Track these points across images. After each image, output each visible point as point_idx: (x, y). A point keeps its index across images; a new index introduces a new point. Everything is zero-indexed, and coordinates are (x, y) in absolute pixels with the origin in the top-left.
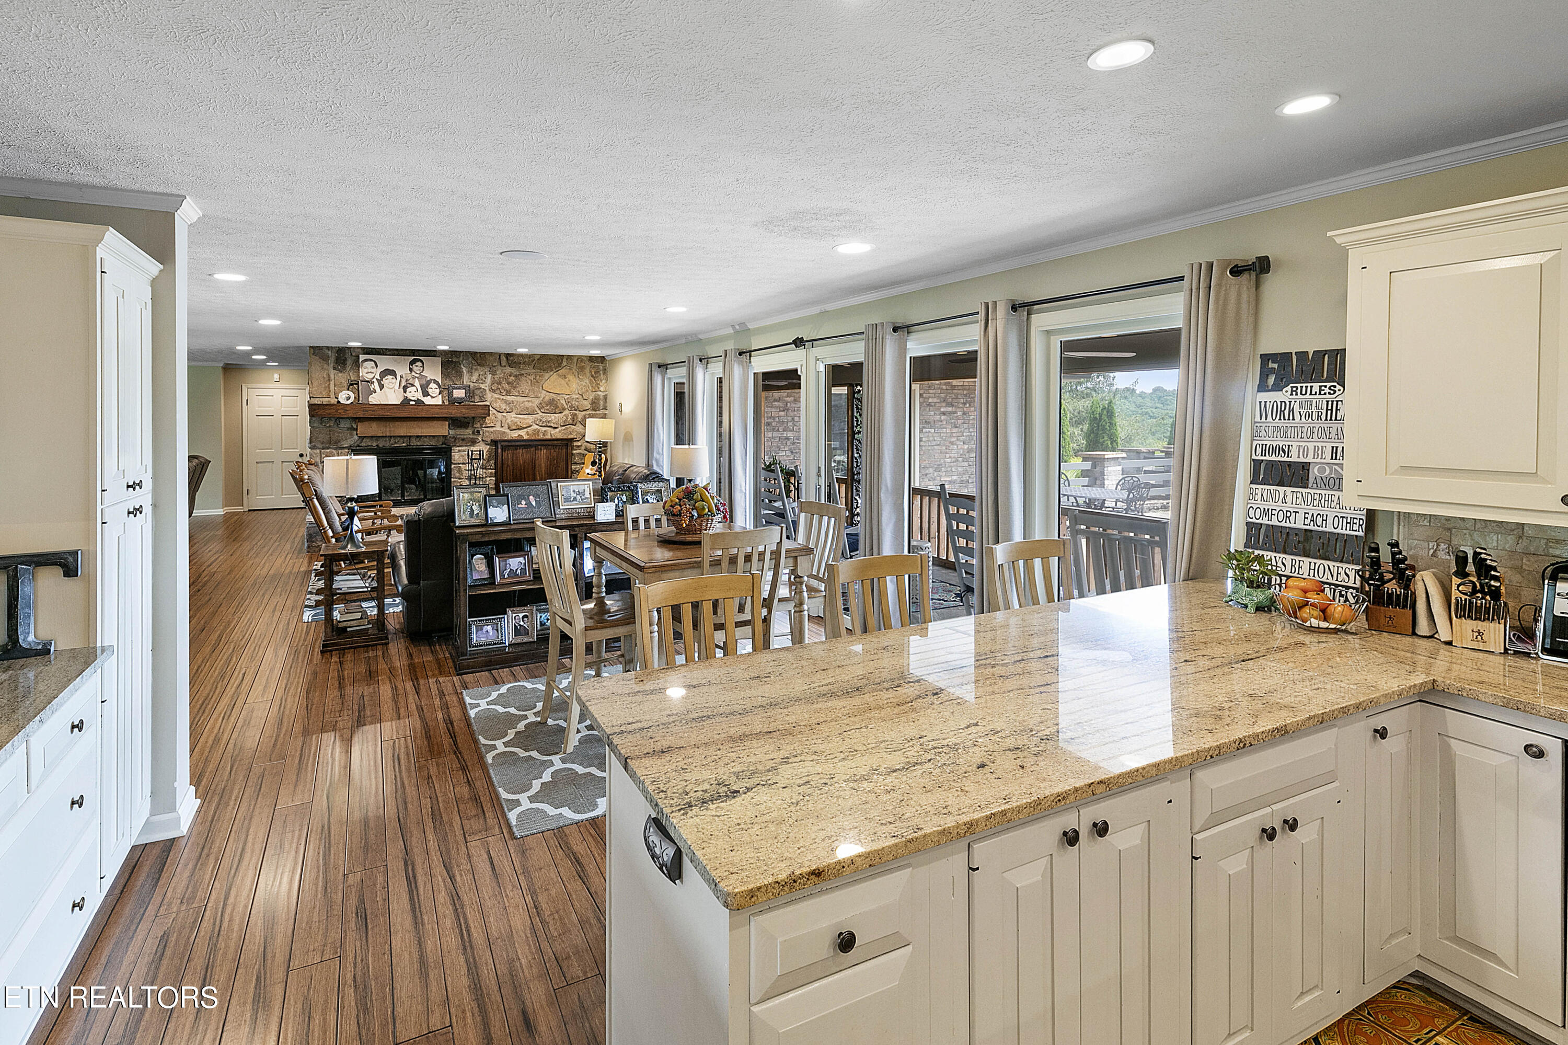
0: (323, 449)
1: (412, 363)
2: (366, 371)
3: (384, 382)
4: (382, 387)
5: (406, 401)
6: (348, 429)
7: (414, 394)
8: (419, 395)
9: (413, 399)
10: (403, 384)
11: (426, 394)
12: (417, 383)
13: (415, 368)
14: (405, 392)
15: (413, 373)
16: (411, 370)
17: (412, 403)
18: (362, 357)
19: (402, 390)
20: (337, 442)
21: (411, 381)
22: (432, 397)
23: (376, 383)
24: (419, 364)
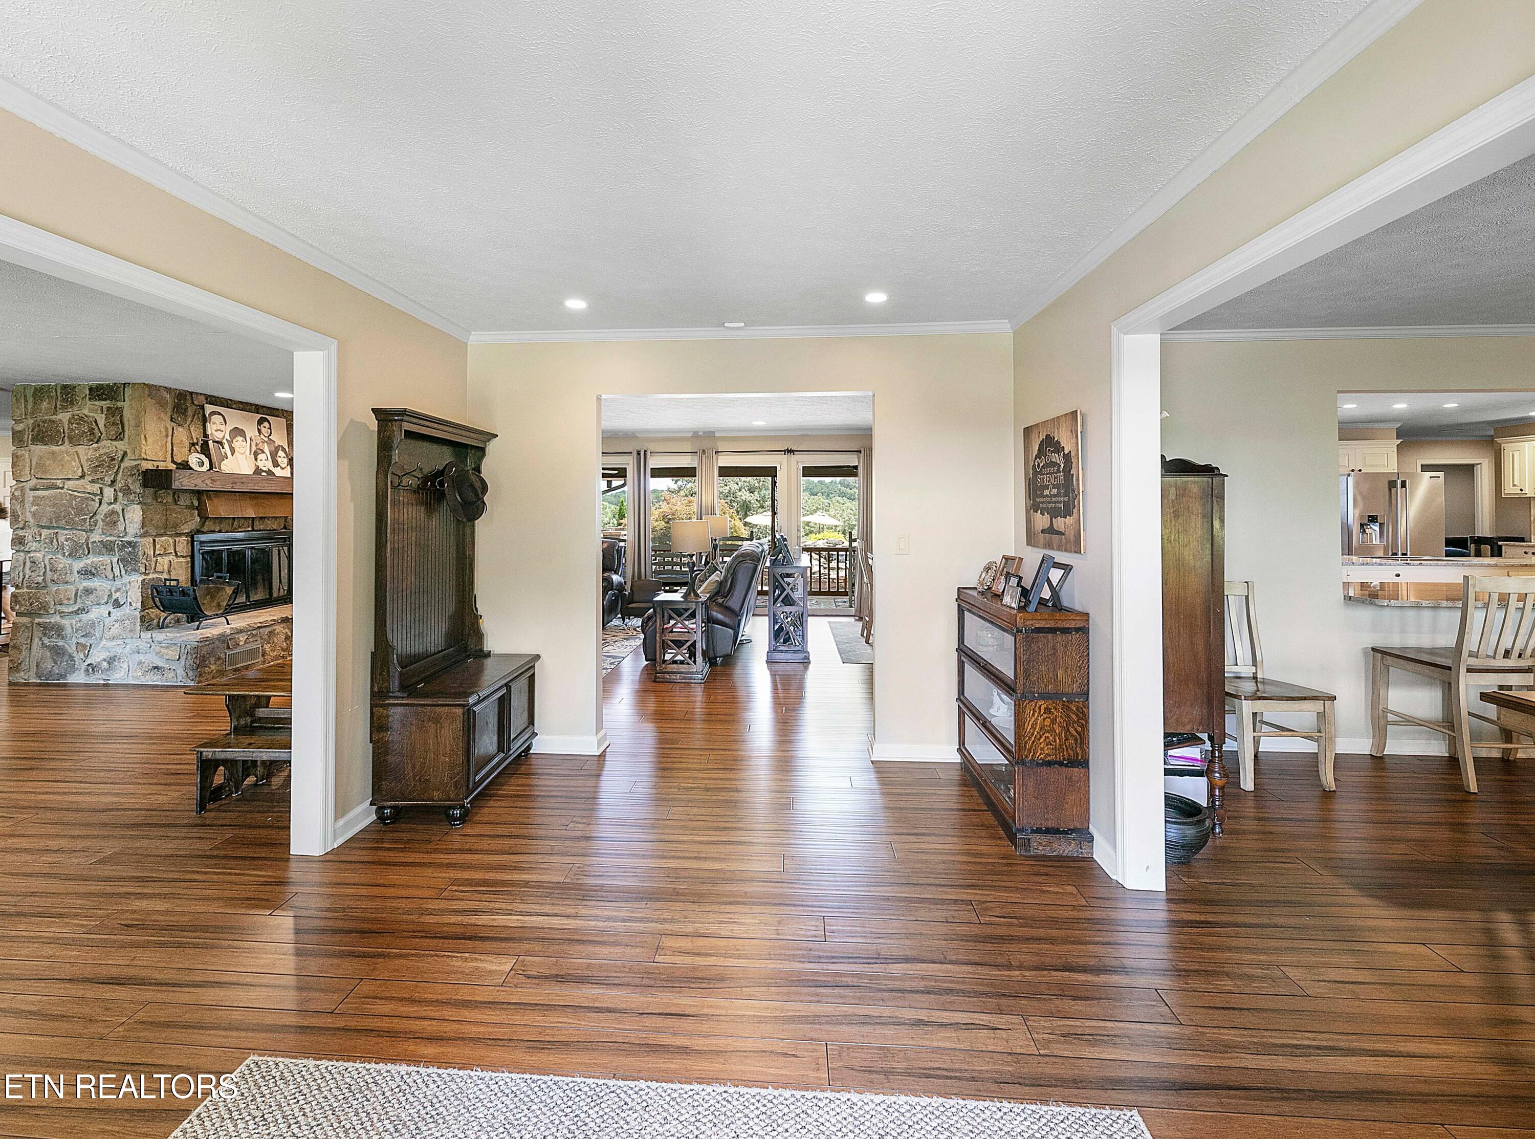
0: (156, 536)
1: (261, 422)
2: (214, 427)
3: (236, 445)
4: (233, 452)
5: (258, 471)
6: (187, 507)
7: (265, 463)
8: (269, 465)
9: (264, 469)
10: (254, 449)
11: (276, 464)
12: (266, 450)
13: (263, 430)
14: (256, 459)
15: (262, 436)
16: (259, 431)
17: (264, 474)
18: (209, 408)
19: (252, 456)
20: (176, 526)
21: (260, 446)
22: (283, 469)
23: (226, 446)
24: (266, 424)
